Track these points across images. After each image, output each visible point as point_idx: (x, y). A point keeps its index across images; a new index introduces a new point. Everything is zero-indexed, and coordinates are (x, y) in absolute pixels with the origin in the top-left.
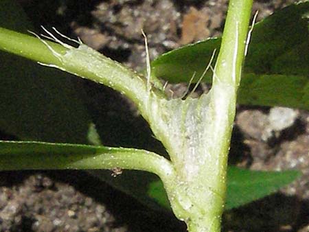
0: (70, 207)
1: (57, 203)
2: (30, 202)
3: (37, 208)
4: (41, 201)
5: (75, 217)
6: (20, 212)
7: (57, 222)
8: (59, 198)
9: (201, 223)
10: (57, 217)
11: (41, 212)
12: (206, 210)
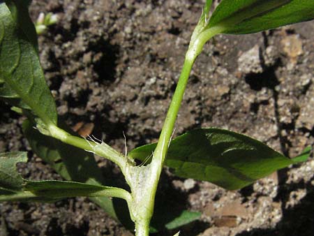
0: (102, 217)
1: (98, 216)
2: (87, 215)
3: (90, 217)
4: (91, 215)
5: (104, 222)
6: (83, 219)
7: (98, 224)
8: (99, 214)
9: (140, 223)
10: (98, 222)
11: (91, 219)
12: (143, 217)
